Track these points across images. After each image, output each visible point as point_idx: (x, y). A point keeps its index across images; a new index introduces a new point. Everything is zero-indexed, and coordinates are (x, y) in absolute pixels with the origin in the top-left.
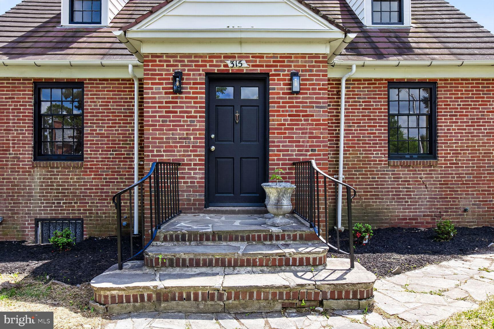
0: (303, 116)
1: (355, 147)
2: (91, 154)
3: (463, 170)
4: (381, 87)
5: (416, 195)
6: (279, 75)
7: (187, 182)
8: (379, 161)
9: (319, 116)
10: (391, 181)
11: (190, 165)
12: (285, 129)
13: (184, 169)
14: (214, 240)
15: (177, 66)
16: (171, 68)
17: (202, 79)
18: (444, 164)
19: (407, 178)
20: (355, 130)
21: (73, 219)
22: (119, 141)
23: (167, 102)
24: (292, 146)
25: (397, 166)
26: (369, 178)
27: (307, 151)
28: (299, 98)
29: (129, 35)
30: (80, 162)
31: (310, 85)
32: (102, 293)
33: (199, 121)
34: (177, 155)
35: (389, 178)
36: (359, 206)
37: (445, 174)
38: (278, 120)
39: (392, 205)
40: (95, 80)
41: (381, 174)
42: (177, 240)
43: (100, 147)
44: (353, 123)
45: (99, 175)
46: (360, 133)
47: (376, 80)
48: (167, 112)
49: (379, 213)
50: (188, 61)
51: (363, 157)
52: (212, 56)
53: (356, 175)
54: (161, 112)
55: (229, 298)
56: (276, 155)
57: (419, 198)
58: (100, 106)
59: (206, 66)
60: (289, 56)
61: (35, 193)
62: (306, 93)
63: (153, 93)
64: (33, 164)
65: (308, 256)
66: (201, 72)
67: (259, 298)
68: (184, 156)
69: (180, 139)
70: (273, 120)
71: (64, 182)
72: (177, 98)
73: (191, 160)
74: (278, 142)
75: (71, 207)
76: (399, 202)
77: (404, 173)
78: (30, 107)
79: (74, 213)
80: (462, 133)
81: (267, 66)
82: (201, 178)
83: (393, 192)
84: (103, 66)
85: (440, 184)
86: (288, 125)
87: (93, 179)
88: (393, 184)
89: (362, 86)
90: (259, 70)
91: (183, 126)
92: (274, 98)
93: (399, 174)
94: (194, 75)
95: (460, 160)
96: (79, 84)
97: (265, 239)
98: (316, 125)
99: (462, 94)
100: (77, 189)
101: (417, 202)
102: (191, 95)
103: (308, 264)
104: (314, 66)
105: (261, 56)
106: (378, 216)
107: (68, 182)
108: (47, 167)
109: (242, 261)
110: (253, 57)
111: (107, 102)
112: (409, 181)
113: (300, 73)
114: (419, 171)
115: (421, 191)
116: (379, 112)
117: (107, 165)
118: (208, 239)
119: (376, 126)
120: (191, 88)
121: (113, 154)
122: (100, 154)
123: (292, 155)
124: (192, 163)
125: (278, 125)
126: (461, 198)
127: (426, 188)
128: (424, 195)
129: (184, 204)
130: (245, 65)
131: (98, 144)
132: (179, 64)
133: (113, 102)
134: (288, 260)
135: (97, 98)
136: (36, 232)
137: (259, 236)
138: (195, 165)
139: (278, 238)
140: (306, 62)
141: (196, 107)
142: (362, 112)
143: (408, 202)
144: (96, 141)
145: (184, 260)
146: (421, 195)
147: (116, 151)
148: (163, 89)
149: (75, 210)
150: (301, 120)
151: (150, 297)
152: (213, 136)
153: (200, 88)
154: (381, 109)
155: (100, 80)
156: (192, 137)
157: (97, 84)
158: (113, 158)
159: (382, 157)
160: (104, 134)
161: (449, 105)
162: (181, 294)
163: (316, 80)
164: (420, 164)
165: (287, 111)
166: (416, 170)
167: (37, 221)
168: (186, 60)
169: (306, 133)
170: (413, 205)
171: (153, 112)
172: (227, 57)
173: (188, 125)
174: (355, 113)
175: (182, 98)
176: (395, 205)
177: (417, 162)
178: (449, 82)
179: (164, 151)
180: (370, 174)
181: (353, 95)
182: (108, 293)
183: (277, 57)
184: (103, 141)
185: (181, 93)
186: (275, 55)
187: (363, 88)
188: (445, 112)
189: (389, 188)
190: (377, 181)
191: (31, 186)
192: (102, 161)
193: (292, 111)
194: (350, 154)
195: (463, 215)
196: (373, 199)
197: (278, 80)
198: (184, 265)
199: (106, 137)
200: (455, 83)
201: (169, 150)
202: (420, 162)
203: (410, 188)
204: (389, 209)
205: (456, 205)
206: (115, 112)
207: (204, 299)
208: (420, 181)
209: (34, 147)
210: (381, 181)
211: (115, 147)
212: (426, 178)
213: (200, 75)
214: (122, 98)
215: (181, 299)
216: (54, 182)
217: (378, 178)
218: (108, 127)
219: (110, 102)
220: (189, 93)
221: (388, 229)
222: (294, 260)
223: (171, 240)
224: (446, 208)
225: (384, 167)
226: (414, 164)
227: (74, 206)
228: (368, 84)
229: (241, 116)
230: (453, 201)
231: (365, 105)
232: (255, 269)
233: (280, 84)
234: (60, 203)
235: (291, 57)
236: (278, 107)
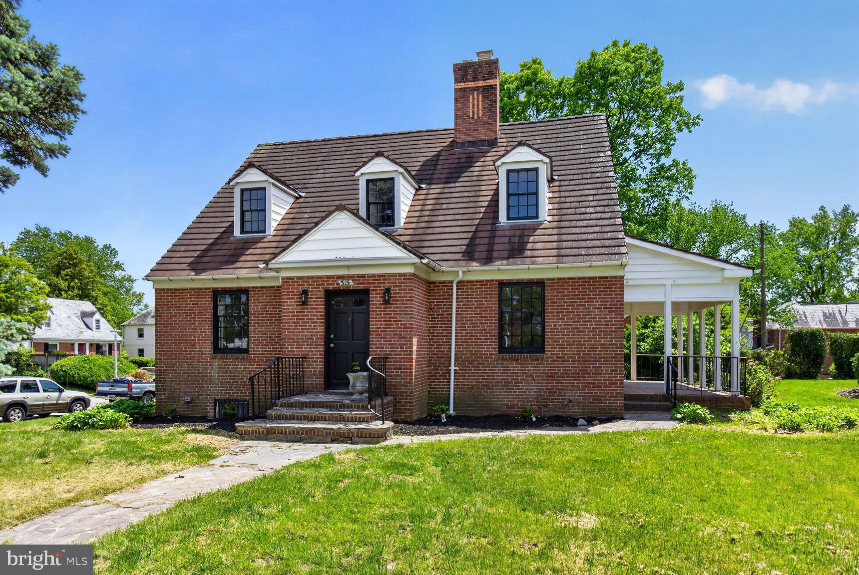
0: (394, 321)
1: (468, 342)
2: (254, 348)
3: (569, 364)
4: (492, 288)
5: (524, 386)
6: (376, 290)
7: (311, 371)
8: (490, 354)
9: (407, 321)
10: (500, 373)
11: (313, 358)
12: (381, 331)
13: (309, 361)
14: (310, 407)
15: (304, 285)
16: (300, 287)
17: (321, 294)
18: (550, 358)
19: (515, 370)
20: (469, 327)
21: (241, 400)
22: (275, 337)
23: (297, 312)
24: (386, 344)
25: (506, 360)
26: (480, 370)
27: (398, 348)
28: (391, 307)
29: (270, 266)
30: (246, 355)
31: (400, 297)
32: (240, 429)
33: (319, 326)
34: (305, 350)
35: (499, 370)
36: (472, 395)
37: (551, 367)
38: (375, 325)
39: (501, 395)
40: (257, 287)
41: (492, 367)
42: (288, 406)
43: (260, 343)
44: (466, 320)
45: (260, 365)
46: (473, 330)
47: (487, 281)
48: (297, 319)
49: (489, 401)
50: (312, 282)
51: (475, 351)
52: (329, 277)
53: (469, 367)
54: (294, 319)
55: (302, 434)
56: (374, 351)
57: (526, 389)
58: (261, 309)
59: (324, 285)
60: (383, 276)
61: (214, 379)
62: (397, 304)
63: (288, 305)
64: (212, 356)
65: (356, 416)
66: (321, 289)
67: (318, 435)
68: (309, 351)
69: (306, 339)
70: (372, 325)
71: (235, 371)
72: (304, 309)
73: (314, 355)
74: (376, 341)
75: (239, 390)
76: (508, 392)
77: (513, 366)
78: (210, 311)
79: (242, 396)
80: (569, 329)
81: (368, 283)
82: (321, 368)
83: (502, 382)
84: (261, 278)
85: (546, 376)
86: (383, 328)
87: (256, 368)
88: (502, 376)
89: (474, 287)
90: (361, 287)
91: (309, 329)
92: (373, 308)
93: (509, 367)
94: (316, 291)
95: (566, 354)
96: (246, 291)
97: (340, 407)
98: (404, 328)
99: (568, 292)
100: (244, 376)
101: (524, 392)
102: (314, 307)
103: (356, 421)
104: (402, 283)
105: (363, 276)
106: (488, 404)
107: (238, 371)
108: (222, 359)
109: (319, 417)
110: (357, 277)
111: (265, 305)
112: (517, 373)
113: (392, 288)
114: (526, 364)
115: (528, 383)
116: (490, 311)
117: (266, 357)
118: (306, 407)
119: (487, 323)
120: (314, 301)
121: (270, 348)
122: (261, 348)
123: (386, 351)
124: (315, 357)
125: (376, 328)
126: (567, 390)
127: (534, 380)
128: (532, 386)
129: (309, 387)
130: (351, 283)
131: (259, 340)
132: (306, 284)
133: (270, 305)
134: (344, 418)
135: (258, 303)
136: (215, 409)
137: (337, 405)
138: (317, 358)
139: (348, 407)
140: (396, 279)
141: (318, 316)
142: (474, 311)
143: (516, 392)
144: (258, 337)
145: (286, 416)
146: (529, 386)
147: (273, 345)
148: (295, 302)
149: (242, 393)
150: (393, 325)
151: (263, 431)
152: (332, 336)
153: (321, 301)
154: (492, 307)
155: (261, 287)
156: (315, 338)
157: (258, 291)
158: (270, 351)
159: (492, 351)
160: (264, 331)
161: (556, 303)
162: (278, 430)
163: (404, 293)
164: (527, 358)
165: (382, 318)
166: (523, 363)
167: (216, 401)
168: (310, 281)
169: (396, 335)
170: (521, 395)
171: (287, 319)
172: (339, 277)
173: (311, 329)
174: (468, 311)
175: (308, 309)
176: (504, 395)
177: (524, 356)
178: (556, 281)
179: (296, 348)
180: (482, 367)
181: (466, 295)
182: (243, 429)
183: (375, 276)
184: (262, 337)
185: (307, 305)
186: (373, 276)
187: (476, 289)
188: (551, 309)
189: (498, 379)
190: (488, 373)
191: (211, 373)
192: (262, 354)
193: (386, 318)
194: (463, 348)
195: (569, 405)
196: (484, 389)
197: (376, 294)
198: (286, 419)
199: (265, 334)
200: (562, 283)
201: (299, 346)
202: (527, 356)
203: (518, 380)
204: (499, 398)
205: (562, 396)
206: (272, 314)
207: (290, 433)
208: (528, 373)
209: (213, 343)
210: (491, 373)
211: (272, 343)
212: (533, 370)
213: (320, 291)
214: (277, 302)
215: (278, 433)
216: (228, 371)
217: (489, 370)
218: (266, 326)
219: (268, 305)
220: (313, 305)
221: (498, 416)
222: (348, 418)
223: (285, 406)
224: (552, 399)
225: (494, 361)
226: (521, 358)
227: (242, 390)
228: (480, 285)
229: (353, 320)
230: (559, 393)
231: (477, 305)
232: (325, 422)
233: (377, 297)
234: (232, 387)
235: (385, 276)
236: (376, 315)
